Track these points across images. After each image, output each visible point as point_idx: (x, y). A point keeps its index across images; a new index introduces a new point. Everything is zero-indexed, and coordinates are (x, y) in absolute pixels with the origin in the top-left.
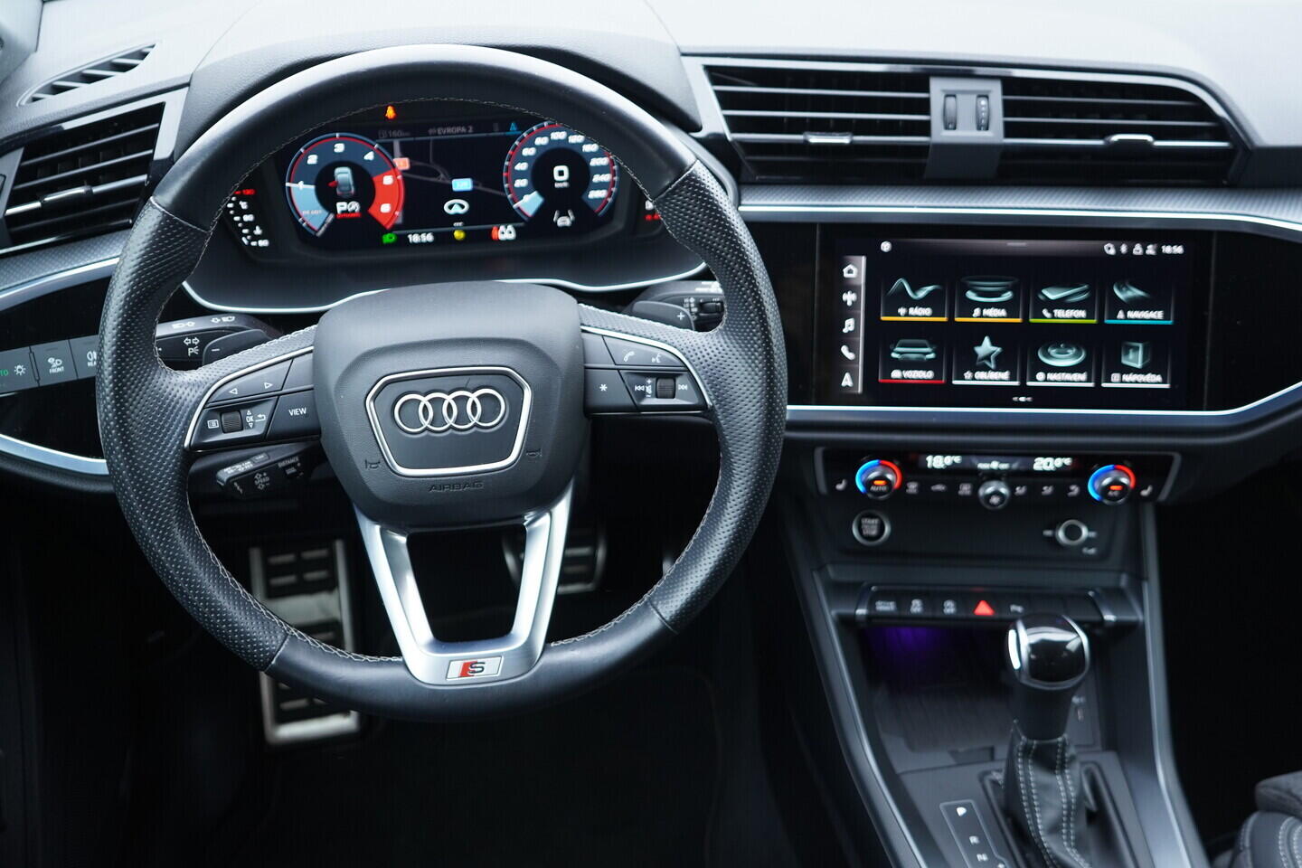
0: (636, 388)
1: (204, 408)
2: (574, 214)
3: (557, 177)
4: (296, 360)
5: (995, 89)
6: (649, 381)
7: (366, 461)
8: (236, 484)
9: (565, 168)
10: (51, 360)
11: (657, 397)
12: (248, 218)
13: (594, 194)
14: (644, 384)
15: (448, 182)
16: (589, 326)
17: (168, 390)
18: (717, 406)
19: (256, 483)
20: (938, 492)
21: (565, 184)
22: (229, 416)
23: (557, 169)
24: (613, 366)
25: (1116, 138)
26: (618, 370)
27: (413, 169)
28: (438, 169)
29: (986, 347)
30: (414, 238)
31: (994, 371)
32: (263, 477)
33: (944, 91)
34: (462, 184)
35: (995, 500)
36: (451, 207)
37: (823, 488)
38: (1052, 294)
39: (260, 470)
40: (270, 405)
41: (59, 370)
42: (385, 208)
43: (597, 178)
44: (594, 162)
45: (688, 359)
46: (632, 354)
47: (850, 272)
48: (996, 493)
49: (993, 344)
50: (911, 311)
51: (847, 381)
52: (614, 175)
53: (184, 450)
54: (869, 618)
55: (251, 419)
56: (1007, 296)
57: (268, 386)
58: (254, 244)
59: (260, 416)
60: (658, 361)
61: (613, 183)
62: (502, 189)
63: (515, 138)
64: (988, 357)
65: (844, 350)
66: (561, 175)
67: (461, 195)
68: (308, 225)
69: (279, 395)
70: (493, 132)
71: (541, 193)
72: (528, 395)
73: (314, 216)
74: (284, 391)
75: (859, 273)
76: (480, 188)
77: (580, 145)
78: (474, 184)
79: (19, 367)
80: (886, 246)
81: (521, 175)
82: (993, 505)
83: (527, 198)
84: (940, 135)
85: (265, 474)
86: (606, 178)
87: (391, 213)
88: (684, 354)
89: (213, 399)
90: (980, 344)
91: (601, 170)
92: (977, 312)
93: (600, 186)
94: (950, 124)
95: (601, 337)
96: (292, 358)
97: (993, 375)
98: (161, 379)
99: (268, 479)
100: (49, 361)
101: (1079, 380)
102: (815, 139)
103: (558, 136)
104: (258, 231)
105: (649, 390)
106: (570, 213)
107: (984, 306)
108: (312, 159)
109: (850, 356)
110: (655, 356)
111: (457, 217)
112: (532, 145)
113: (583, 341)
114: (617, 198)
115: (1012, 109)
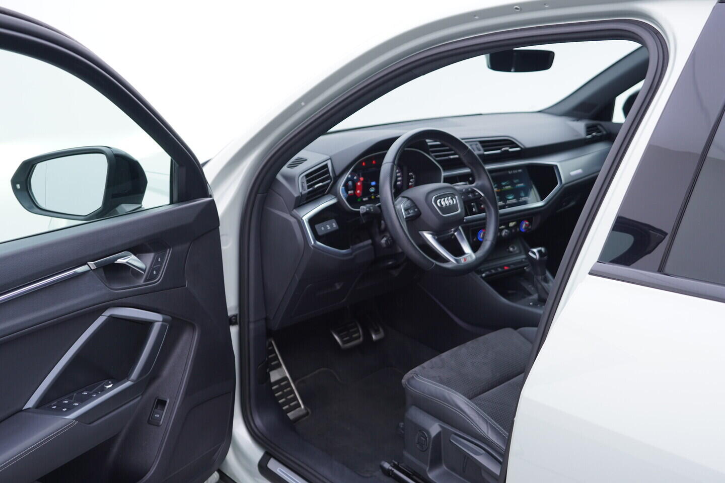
1: (403, 209)
5: (478, 143)
15: (371, 183)
25: (503, 149)
27: (364, 180)
28: (369, 180)
30: (364, 199)
33: (469, 145)
34: (373, 183)
36: (371, 190)
38: (503, 184)
40: (410, 209)
42: (358, 192)
48: (506, 232)
51: (474, 210)
67: (373, 186)
78: (376, 183)
82: (506, 235)
87: (359, 194)
101: (514, 201)
102: (452, 157)
111: (372, 193)
114: (402, 183)
115: (483, 147)
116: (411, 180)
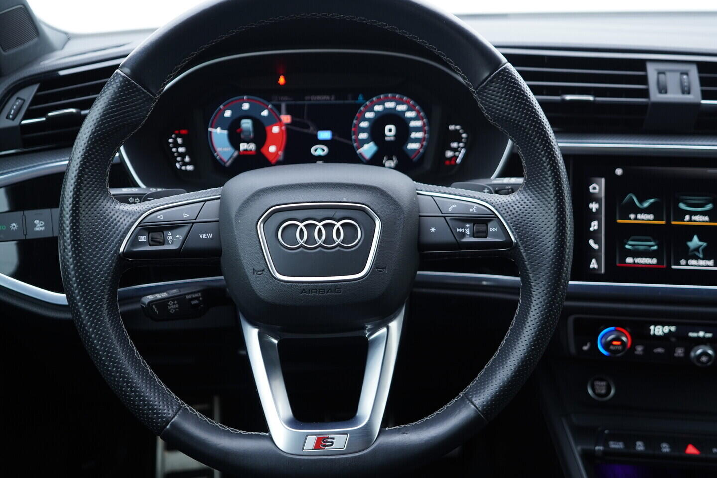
0: (458, 230)
1: (137, 227)
2: (398, 159)
3: (387, 133)
4: (207, 202)
5: (693, 71)
6: (468, 225)
7: (254, 269)
8: (154, 306)
9: (393, 127)
10: (37, 222)
11: (474, 237)
12: (181, 150)
13: (412, 146)
14: (464, 227)
15: (315, 133)
16: (421, 190)
17: (110, 215)
18: (520, 244)
19: (169, 308)
20: (659, 353)
21: (392, 139)
22: (154, 234)
23: (388, 127)
24: (441, 214)
26: (444, 217)
27: (293, 123)
28: (309, 123)
29: (695, 242)
31: (703, 259)
32: (174, 304)
33: (657, 70)
34: (325, 135)
35: (704, 359)
36: (316, 150)
37: (573, 349)
39: (172, 298)
40: (185, 230)
41: (41, 228)
42: (272, 149)
43: (414, 135)
44: (413, 124)
45: (497, 209)
46: (454, 206)
47: (594, 188)
48: (704, 353)
49: (700, 240)
50: (639, 216)
51: (593, 265)
52: (425, 134)
53: (119, 255)
54: (605, 453)
55: (171, 238)
56: (709, 206)
57: (186, 216)
58: (183, 168)
59: (178, 236)
60: (474, 211)
61: (424, 139)
62: (350, 139)
63: (361, 105)
64: (697, 249)
65: (591, 242)
66: (390, 131)
67: (323, 142)
68: (221, 159)
69: (193, 223)
70: (347, 99)
71: (377, 144)
72: (378, 223)
73: (225, 152)
74: (197, 220)
75: (600, 189)
76: (337, 138)
77: (404, 112)
78: (333, 135)
79: (14, 224)
80: (619, 172)
81: (363, 130)
82: (702, 363)
83: (366, 147)
84: (656, 96)
85: (176, 302)
86: (419, 135)
87: (276, 154)
88: (494, 206)
89: (146, 220)
90: (691, 240)
91: (417, 130)
92: (687, 217)
93: (416, 141)
94: (663, 89)
95: (431, 197)
96: (205, 201)
97: (701, 262)
98: (108, 204)
99: (177, 306)
100: (35, 222)
102: (568, 97)
103: (390, 105)
104: (187, 159)
105: (467, 231)
106: (394, 158)
107: (692, 213)
108: (228, 113)
109: (595, 247)
110: (472, 207)
111: (320, 158)
112: (372, 110)
113: (417, 198)
114: (426, 149)
115: (703, 82)
116: (454, 145)
